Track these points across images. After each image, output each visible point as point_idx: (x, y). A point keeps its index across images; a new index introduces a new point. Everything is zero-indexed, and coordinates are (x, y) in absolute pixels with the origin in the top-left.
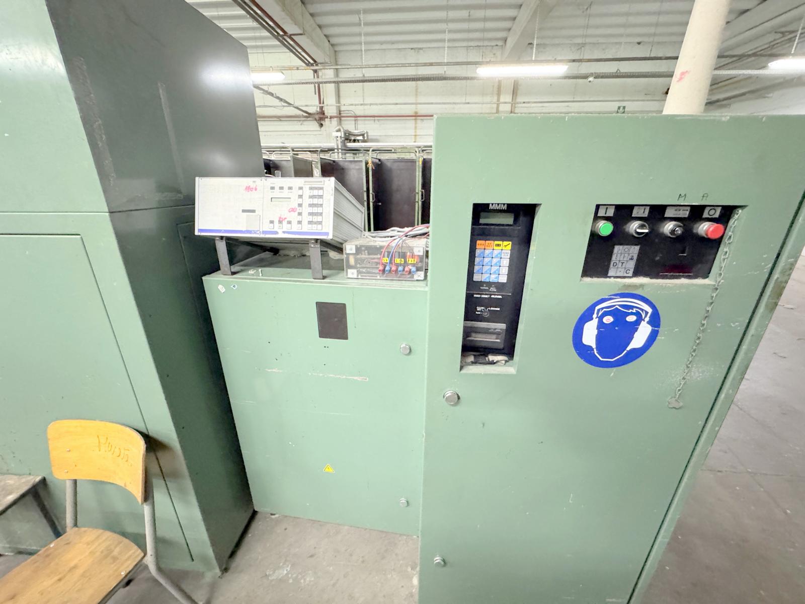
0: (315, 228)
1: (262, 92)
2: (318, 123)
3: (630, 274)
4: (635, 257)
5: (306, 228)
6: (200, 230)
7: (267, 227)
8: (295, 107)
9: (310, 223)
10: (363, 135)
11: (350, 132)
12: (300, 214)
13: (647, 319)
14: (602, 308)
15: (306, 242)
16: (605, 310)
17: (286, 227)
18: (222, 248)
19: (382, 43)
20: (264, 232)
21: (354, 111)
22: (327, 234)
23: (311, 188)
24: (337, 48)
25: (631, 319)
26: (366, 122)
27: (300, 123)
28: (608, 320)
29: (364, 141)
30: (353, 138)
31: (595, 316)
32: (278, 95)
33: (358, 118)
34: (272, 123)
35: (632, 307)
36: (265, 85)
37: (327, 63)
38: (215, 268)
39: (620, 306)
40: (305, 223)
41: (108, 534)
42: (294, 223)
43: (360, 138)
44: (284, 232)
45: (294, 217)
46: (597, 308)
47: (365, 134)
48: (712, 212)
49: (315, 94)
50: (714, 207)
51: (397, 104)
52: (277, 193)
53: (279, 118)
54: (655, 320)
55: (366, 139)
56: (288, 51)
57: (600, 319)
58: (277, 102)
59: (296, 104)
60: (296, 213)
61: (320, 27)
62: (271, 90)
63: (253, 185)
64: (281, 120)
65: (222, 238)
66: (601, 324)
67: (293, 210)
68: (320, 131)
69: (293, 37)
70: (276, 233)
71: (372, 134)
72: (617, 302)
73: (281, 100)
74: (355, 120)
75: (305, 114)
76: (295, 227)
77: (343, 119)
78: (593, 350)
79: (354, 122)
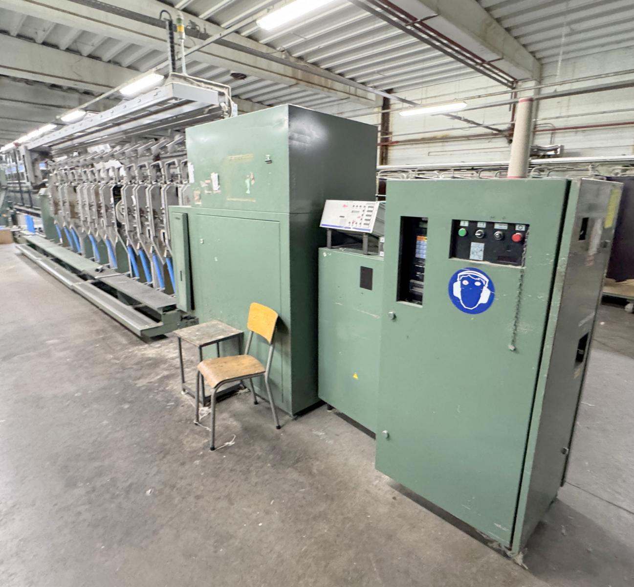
0: (366, 227)
1: (450, 117)
2: (507, 139)
3: (482, 259)
4: (483, 249)
5: (363, 226)
6: (323, 225)
7: (347, 225)
8: (485, 127)
9: (365, 224)
10: (555, 150)
11: (540, 147)
12: (361, 219)
13: (487, 285)
14: (462, 276)
15: (361, 234)
16: (463, 276)
17: (355, 225)
18: (329, 234)
19: (603, 45)
20: (346, 228)
21: (553, 123)
22: (369, 230)
23: (369, 207)
24: (544, 61)
25: (478, 284)
26: (566, 135)
27: (487, 141)
28: (466, 283)
29: (555, 156)
30: (542, 154)
31: (458, 279)
32: (465, 118)
33: (557, 131)
34: (460, 143)
35: (477, 277)
36: (455, 112)
37: (529, 79)
38: (325, 245)
39: (471, 275)
40: (362, 224)
41: (256, 360)
42: (358, 224)
43: (552, 153)
44: (354, 228)
45: (359, 221)
46: (459, 275)
47: (557, 149)
48: (520, 227)
49: (510, 110)
50: (520, 224)
51: (604, 112)
52: (355, 209)
53: (468, 138)
54: (491, 287)
55: (558, 153)
56: (481, 75)
57: (462, 281)
58: (465, 124)
59: (487, 124)
60: (360, 219)
61: (525, 46)
62: (460, 115)
63: (346, 204)
64: (469, 139)
65: (330, 229)
66: (462, 285)
67: (359, 217)
68: (508, 147)
69: (492, 63)
70: (350, 228)
71: (568, 147)
72: (468, 273)
73: (469, 121)
74: (552, 133)
75: (495, 132)
76: (358, 226)
77: (537, 133)
78: (459, 300)
79: (550, 136)
